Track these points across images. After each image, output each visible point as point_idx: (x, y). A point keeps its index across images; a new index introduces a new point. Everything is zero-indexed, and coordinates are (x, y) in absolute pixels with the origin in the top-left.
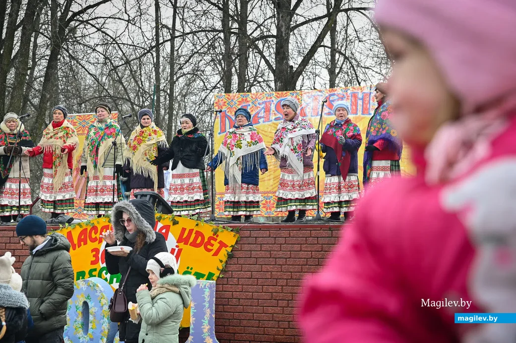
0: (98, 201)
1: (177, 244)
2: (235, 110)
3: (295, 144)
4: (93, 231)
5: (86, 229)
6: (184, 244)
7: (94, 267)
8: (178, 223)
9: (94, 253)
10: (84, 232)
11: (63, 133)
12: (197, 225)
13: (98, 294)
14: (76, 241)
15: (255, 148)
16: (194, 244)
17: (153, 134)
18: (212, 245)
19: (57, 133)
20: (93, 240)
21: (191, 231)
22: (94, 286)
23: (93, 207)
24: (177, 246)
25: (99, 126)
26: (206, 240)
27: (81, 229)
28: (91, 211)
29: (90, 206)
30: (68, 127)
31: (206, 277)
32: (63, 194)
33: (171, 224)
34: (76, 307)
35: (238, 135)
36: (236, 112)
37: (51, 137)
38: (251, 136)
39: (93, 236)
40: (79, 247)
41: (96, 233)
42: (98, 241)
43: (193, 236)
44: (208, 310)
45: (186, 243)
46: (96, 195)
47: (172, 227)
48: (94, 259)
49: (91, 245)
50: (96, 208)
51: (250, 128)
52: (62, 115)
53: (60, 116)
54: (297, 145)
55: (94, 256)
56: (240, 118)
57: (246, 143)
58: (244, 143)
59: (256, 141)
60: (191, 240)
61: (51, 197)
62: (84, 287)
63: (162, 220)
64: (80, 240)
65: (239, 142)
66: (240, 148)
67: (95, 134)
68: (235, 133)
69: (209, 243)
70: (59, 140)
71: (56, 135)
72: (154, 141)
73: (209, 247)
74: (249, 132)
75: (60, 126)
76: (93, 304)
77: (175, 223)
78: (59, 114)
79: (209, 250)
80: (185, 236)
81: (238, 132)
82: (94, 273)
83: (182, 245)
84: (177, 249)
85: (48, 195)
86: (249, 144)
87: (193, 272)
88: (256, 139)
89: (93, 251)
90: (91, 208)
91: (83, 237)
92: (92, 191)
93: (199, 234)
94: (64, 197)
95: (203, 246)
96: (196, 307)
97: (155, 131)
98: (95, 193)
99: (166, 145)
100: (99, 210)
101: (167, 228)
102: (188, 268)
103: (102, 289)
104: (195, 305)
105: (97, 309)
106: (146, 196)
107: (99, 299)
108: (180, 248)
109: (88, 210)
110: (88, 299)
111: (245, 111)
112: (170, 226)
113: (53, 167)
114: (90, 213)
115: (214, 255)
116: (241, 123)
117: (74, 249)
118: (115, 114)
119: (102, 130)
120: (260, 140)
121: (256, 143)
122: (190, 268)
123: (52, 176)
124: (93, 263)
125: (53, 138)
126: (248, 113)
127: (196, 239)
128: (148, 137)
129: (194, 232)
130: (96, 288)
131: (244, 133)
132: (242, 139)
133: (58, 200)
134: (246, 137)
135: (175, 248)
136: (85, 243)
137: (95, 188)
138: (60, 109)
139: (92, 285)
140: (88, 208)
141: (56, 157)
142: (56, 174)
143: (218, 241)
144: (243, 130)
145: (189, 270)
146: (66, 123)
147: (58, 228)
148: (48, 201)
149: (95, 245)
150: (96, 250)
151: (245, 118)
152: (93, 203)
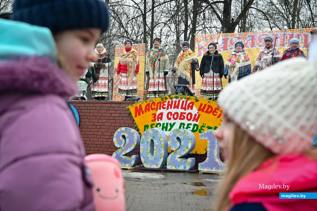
0: (155, 90)
1: (198, 112)
2: (236, 43)
3: (268, 62)
4: (153, 105)
5: (149, 103)
6: (202, 112)
7: (153, 123)
8: (198, 101)
9: (153, 116)
10: (148, 105)
11: (132, 54)
12: (209, 102)
13: (159, 136)
14: (144, 110)
15: (246, 64)
16: (207, 112)
17: (188, 55)
18: (217, 112)
19: (129, 55)
20: (153, 109)
21: (205, 105)
22: (156, 132)
23: (153, 94)
24: (198, 113)
25: (155, 50)
26: (213, 110)
27: (147, 103)
28: (151, 95)
29: (151, 93)
30: (134, 51)
31: (213, 128)
32: (133, 87)
33: (195, 101)
34: (147, 142)
35: (237, 56)
36: (236, 44)
37: (126, 57)
38: (244, 57)
39: (153, 107)
40: (145, 113)
41: (154, 106)
42: (155, 110)
43: (207, 107)
44: (217, 145)
45: (203, 111)
46: (154, 87)
47: (195, 103)
48: (153, 119)
49: (152, 112)
50: (154, 94)
51: (244, 53)
52: (130, 44)
53: (129, 45)
54: (269, 62)
55: (153, 117)
56: (239, 47)
57: (242, 60)
58: (241, 60)
59: (247, 60)
60: (205, 110)
61: (126, 88)
62: (151, 132)
63: (190, 99)
64: (146, 109)
65: (238, 60)
66: (239, 63)
67: (153, 54)
68: (236, 55)
69: (215, 111)
70: (130, 58)
71: (129, 56)
72: (189, 59)
73: (215, 113)
74: (243, 55)
75: (130, 51)
76: (156, 141)
77: (197, 101)
78: (129, 44)
79: (215, 115)
80: (202, 107)
81: (237, 54)
82: (153, 126)
83: (200, 112)
84: (198, 114)
85: (124, 87)
86: (243, 61)
87: (206, 126)
88: (247, 59)
89: (153, 115)
90: (152, 94)
91: (147, 108)
92: (152, 85)
93: (209, 106)
94: (133, 88)
95: (212, 113)
96: (210, 143)
97: (190, 53)
98: (153, 86)
99: (196, 61)
100: (156, 95)
101: (193, 103)
102: (203, 124)
103: (161, 133)
104: (210, 142)
105: (158, 143)
106: (180, 87)
107: (159, 138)
108: (199, 114)
109: (150, 95)
110: (154, 138)
111: (241, 43)
112: (194, 102)
113: (128, 73)
114: (151, 96)
115: (217, 117)
116: (239, 50)
117: (143, 113)
118: (144, 45)
119: (157, 52)
120: (249, 60)
121: (247, 61)
122: (205, 124)
123: (127, 77)
124: (153, 121)
125: (127, 58)
126: (243, 44)
127: (208, 109)
128: (186, 57)
129: (207, 105)
130: (158, 133)
131: (241, 55)
132: (240, 58)
133: (130, 90)
134: (242, 57)
135: (196, 113)
136: (149, 111)
137: (153, 83)
138: (129, 41)
139: (156, 131)
140: (150, 94)
141: (129, 67)
142: (129, 76)
143: (220, 110)
144: (240, 54)
145: (204, 125)
146: (133, 50)
147: (134, 103)
148: (124, 90)
149: (154, 112)
150: (155, 114)
151: (241, 47)
152: (152, 91)
